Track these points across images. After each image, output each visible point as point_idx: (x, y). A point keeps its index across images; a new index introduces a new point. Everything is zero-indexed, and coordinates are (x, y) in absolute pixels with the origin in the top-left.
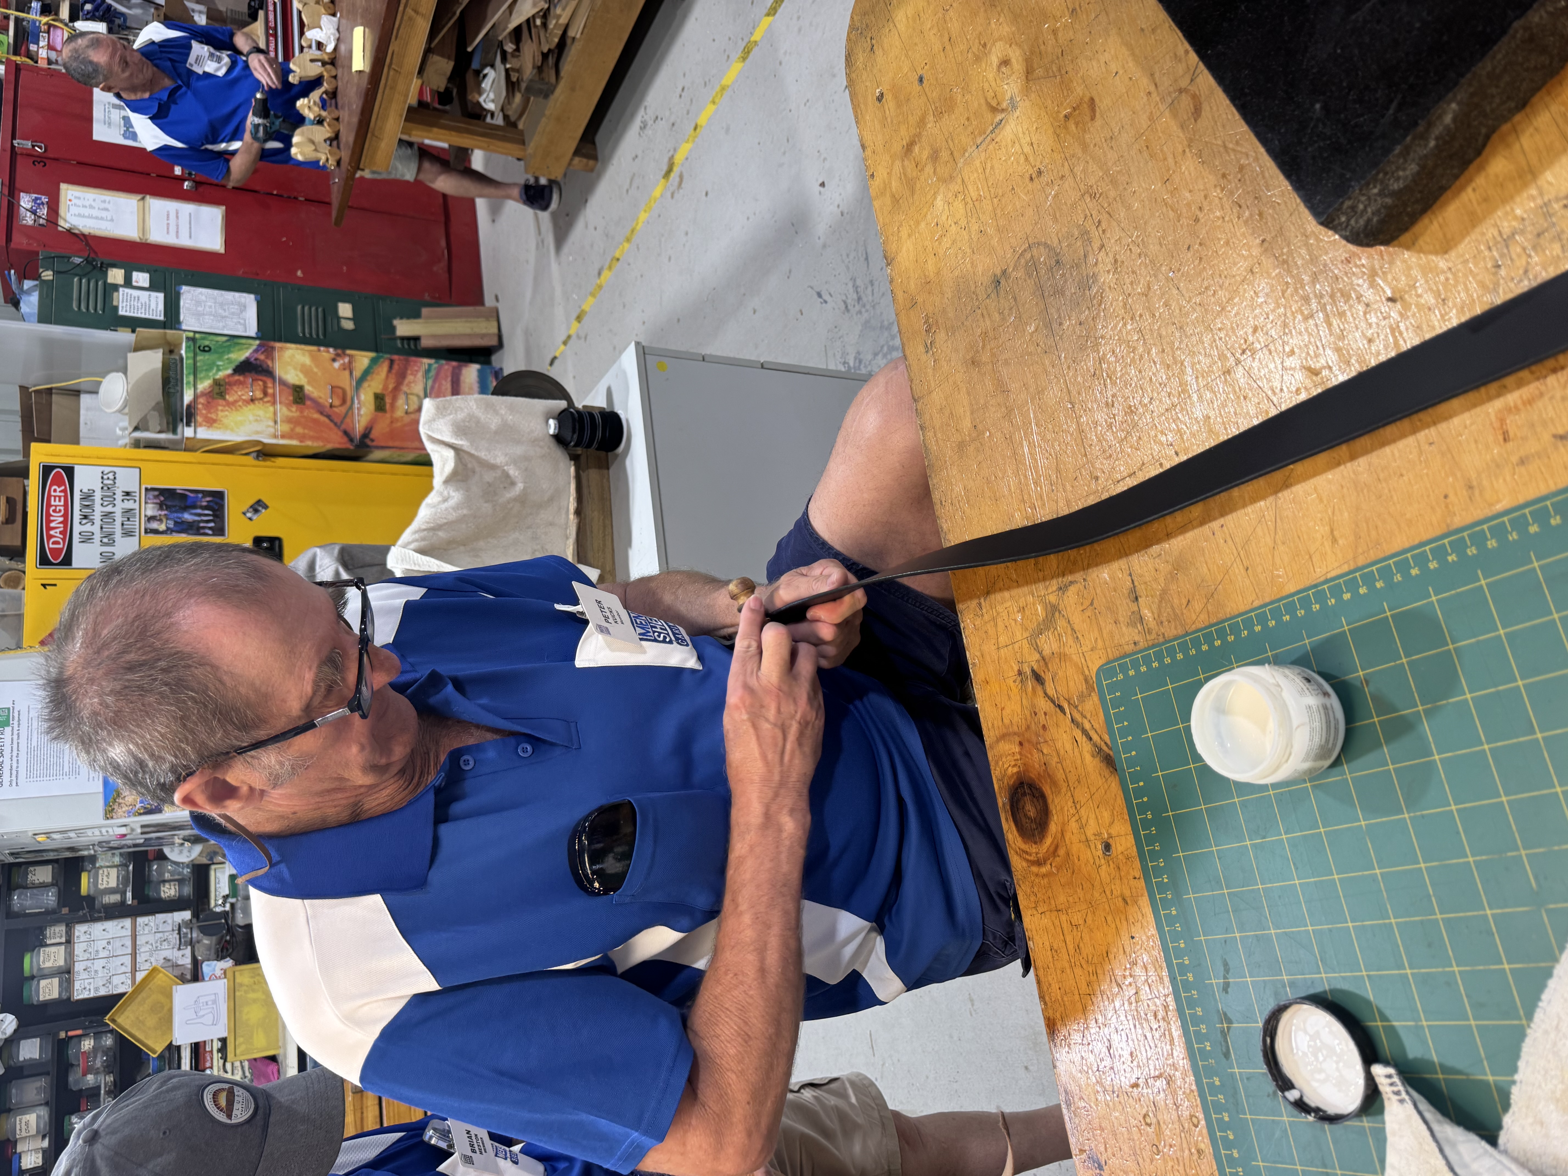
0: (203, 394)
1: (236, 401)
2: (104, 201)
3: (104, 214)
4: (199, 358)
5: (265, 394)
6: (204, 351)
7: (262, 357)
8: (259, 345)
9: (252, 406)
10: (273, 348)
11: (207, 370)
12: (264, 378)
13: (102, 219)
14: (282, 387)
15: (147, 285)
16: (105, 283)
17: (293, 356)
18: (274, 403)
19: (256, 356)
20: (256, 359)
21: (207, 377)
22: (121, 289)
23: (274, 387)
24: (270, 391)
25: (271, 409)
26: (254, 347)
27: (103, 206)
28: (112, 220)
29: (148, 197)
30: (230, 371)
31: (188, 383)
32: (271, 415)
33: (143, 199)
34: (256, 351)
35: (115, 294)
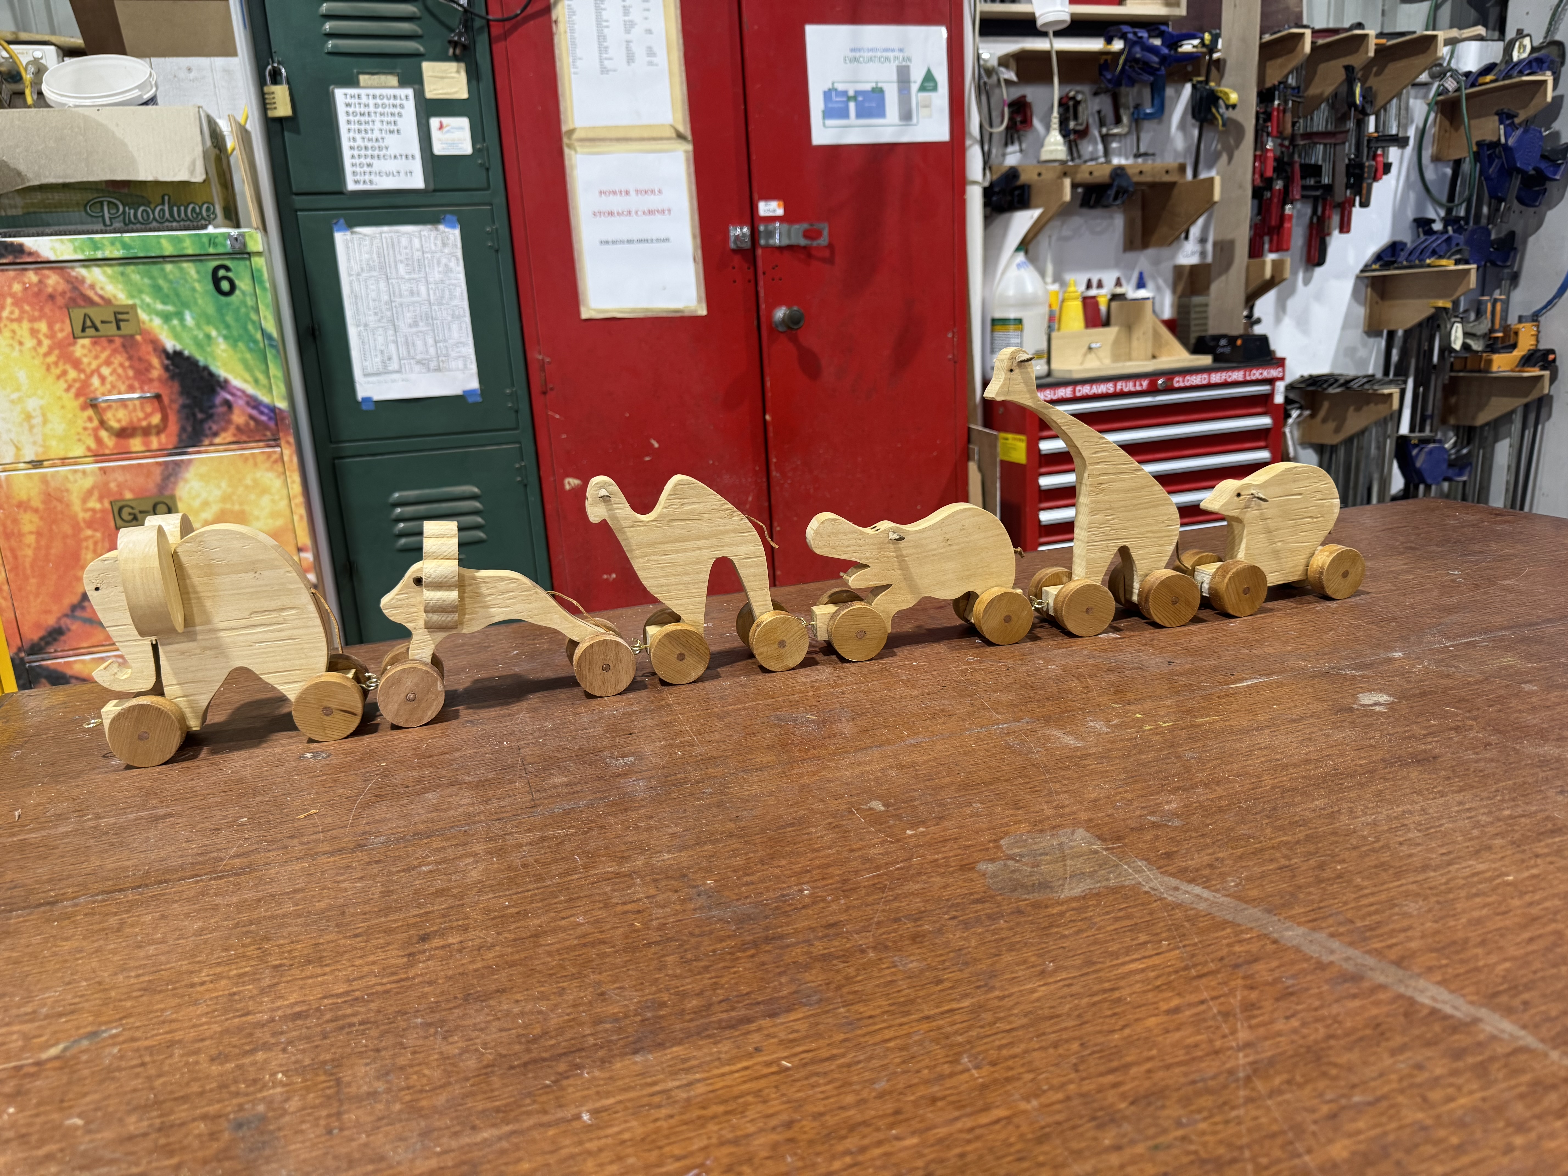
0: (75, 285)
1: (76, 364)
2: (650, 52)
3: (617, 53)
4: (190, 268)
5: (124, 433)
6: (216, 281)
7: (238, 418)
8: (273, 409)
9: (72, 403)
10: (275, 441)
11: (157, 290)
12: (173, 427)
13: (603, 49)
14: (157, 473)
15: (439, 149)
16: (420, 56)
17: (265, 491)
18: (98, 456)
19: (239, 403)
20: (228, 405)
21: (135, 290)
22: (410, 92)
23: (150, 452)
24: (136, 444)
25: (78, 451)
26: (265, 399)
27: (639, 52)
28: (604, 70)
29: (690, 147)
30: (171, 345)
31: (96, 246)
32: (57, 450)
33: (680, 136)
34: (254, 403)
35: (393, 80)
